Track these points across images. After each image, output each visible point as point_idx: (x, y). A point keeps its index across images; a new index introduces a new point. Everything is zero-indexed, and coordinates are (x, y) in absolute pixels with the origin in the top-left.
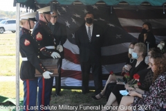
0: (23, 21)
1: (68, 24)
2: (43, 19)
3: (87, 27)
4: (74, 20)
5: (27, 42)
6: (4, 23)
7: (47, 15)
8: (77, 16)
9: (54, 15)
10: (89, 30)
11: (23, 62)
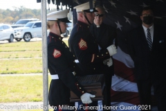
0: (50, 23)
1: (119, 26)
2: (83, 19)
3: (145, 29)
4: (127, 20)
5: (56, 53)
6: (30, 26)
7: (88, 14)
8: (132, 13)
9: (100, 13)
10: (149, 34)
11: (53, 81)
